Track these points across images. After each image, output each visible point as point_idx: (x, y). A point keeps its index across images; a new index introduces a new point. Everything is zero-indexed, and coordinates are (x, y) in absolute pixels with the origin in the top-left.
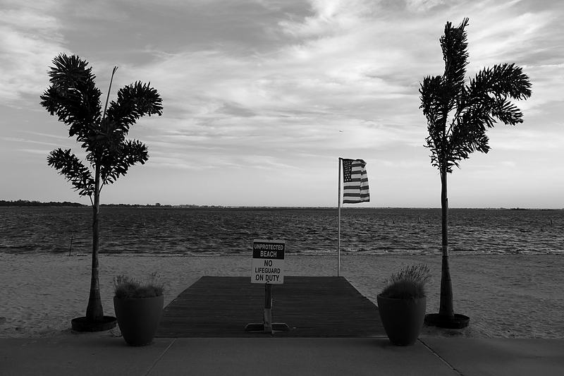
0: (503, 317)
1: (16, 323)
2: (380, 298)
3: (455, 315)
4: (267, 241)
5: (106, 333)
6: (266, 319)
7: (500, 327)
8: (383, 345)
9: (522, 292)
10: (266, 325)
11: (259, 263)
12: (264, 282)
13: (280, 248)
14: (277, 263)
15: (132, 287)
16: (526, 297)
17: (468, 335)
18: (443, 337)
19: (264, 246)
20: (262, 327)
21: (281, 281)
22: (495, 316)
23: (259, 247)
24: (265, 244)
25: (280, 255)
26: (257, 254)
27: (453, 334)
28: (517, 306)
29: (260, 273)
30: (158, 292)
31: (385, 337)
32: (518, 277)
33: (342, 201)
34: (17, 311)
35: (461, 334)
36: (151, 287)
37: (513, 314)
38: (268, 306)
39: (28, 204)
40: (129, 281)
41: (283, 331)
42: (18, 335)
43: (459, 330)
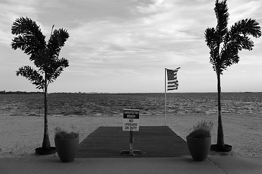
0: (247, 145)
1: (10, 150)
2: (188, 138)
3: (225, 145)
4: (130, 110)
5: (52, 155)
6: (131, 149)
7: (247, 150)
8: (189, 161)
9: (254, 132)
10: (130, 151)
11: (127, 121)
12: (129, 130)
13: (137, 113)
14: (135, 121)
15: (63, 133)
16: (257, 135)
17: (231, 155)
18: (219, 156)
19: (129, 112)
20: (128, 153)
21: (138, 129)
22: (244, 145)
23: (126, 113)
24: (130, 111)
25: (137, 117)
26: (125, 116)
27: (224, 155)
28: (253, 139)
29: (127, 126)
30: (76, 136)
31: (190, 157)
32: (252, 125)
33: (167, 90)
34: (11, 144)
35: (228, 154)
36: (73, 133)
37: (252, 144)
38: (131, 142)
39: (21, 93)
40: (62, 130)
41: (139, 154)
42: (10, 156)
43: (227, 153)
